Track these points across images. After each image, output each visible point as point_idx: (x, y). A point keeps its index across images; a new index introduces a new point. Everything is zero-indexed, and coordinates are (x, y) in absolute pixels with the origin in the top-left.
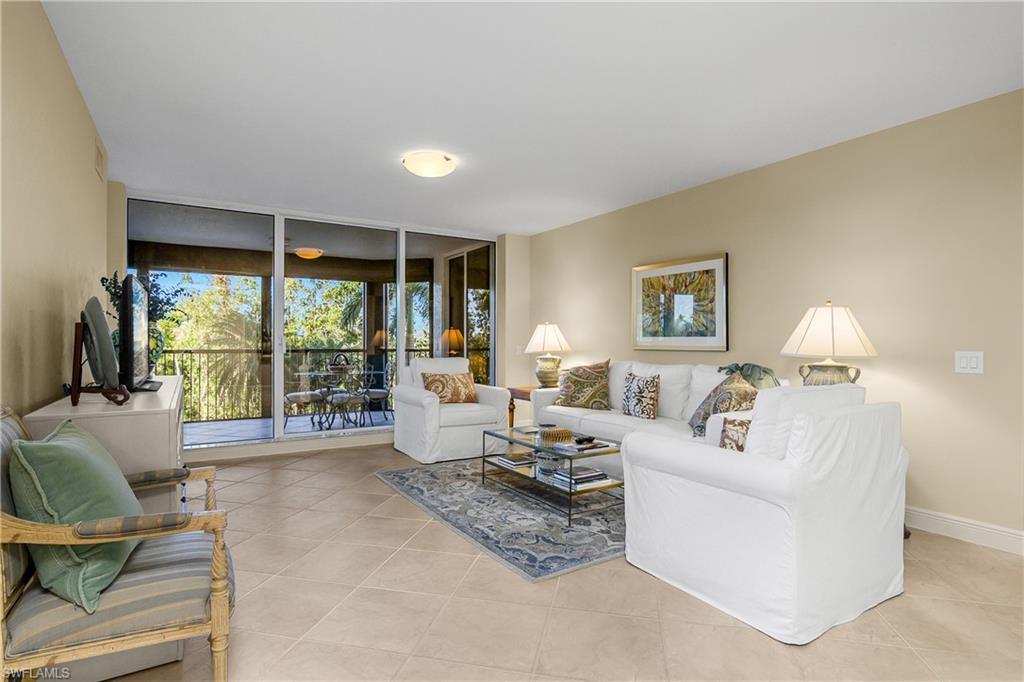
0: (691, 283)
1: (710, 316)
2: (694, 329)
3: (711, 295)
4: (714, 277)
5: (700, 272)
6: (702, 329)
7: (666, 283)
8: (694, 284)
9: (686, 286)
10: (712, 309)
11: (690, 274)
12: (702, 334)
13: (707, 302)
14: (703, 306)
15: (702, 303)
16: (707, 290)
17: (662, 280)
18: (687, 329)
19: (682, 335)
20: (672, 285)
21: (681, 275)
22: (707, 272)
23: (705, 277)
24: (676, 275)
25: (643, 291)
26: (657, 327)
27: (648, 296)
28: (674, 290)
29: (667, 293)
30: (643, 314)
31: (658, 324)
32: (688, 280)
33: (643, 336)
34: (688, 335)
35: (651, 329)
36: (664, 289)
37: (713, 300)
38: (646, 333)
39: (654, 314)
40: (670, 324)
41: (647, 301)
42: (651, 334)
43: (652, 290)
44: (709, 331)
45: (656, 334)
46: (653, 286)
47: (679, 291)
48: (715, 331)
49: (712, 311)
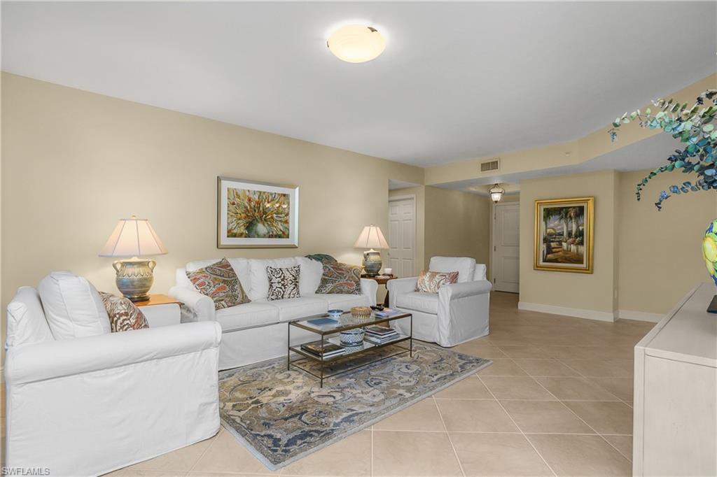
0: (272, 201)
1: (286, 225)
2: (275, 233)
3: (287, 211)
4: (289, 199)
5: (279, 194)
6: (280, 233)
7: (251, 196)
8: (275, 202)
9: (268, 202)
10: (287, 220)
11: (272, 194)
12: (280, 237)
13: (283, 215)
14: (281, 217)
17: (247, 193)
18: (269, 232)
19: (264, 236)
20: (257, 199)
21: (265, 193)
22: (284, 195)
23: (282, 198)
24: (260, 192)
25: (228, 198)
26: (242, 230)
27: (234, 204)
28: (258, 203)
29: (253, 204)
30: (228, 218)
31: (243, 227)
32: (270, 198)
33: (228, 237)
34: (269, 237)
35: (235, 231)
36: (250, 200)
37: (287, 215)
38: (231, 234)
39: (240, 219)
40: (254, 228)
41: (232, 208)
42: (235, 236)
43: (237, 199)
44: (285, 235)
45: (241, 235)
46: (238, 196)
47: (263, 204)
48: (289, 235)
49: (286, 222)
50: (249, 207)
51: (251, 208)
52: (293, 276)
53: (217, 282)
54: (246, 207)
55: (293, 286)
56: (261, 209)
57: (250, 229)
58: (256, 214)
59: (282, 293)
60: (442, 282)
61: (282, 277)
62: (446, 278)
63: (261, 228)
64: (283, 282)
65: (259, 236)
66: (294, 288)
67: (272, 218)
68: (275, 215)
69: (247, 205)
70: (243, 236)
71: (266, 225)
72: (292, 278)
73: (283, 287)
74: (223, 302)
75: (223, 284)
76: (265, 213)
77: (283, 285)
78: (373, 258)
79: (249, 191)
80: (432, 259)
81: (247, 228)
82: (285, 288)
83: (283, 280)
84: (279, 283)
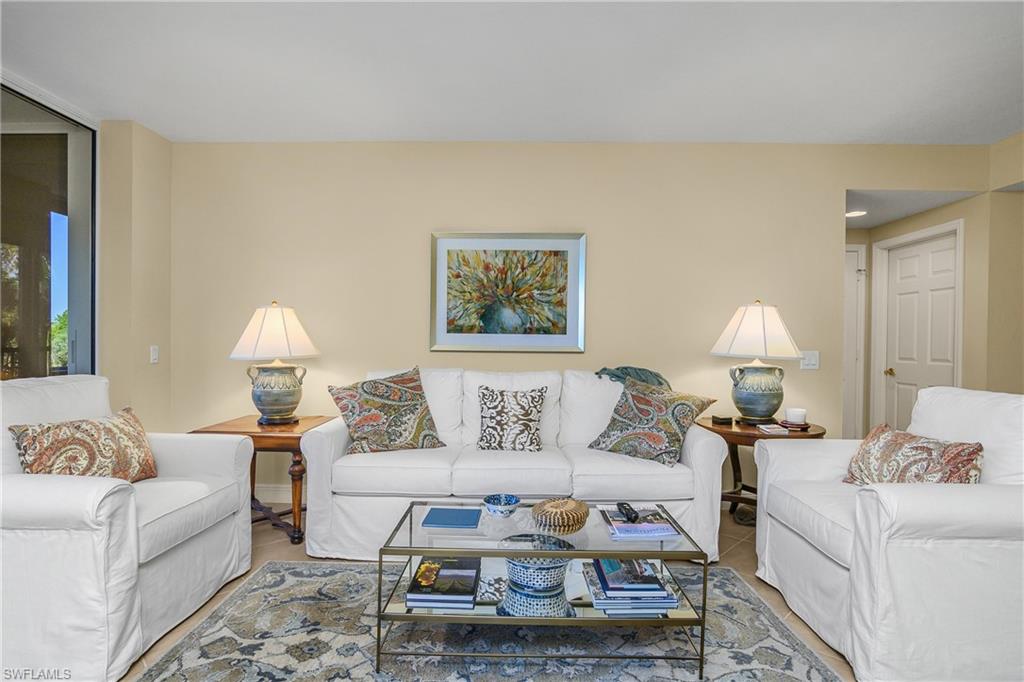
0: (530, 265)
1: (559, 309)
2: (536, 324)
3: (561, 282)
4: (566, 260)
5: (545, 253)
6: (546, 324)
7: (489, 260)
8: (537, 267)
9: (523, 269)
10: (562, 300)
11: (529, 254)
12: (546, 331)
13: (554, 291)
14: (549, 295)
15: (548, 292)
16: (555, 277)
17: (483, 256)
18: (523, 324)
19: (515, 331)
20: (501, 265)
21: (515, 252)
22: (556, 253)
23: (552, 259)
24: (507, 252)
25: (449, 268)
26: (474, 320)
27: (458, 276)
28: (503, 271)
29: (492, 274)
30: (449, 300)
31: (475, 316)
32: (527, 261)
33: (448, 332)
34: (525, 332)
35: (461, 322)
36: (487, 268)
37: (563, 289)
38: (454, 328)
39: (469, 302)
40: (496, 317)
41: (455, 283)
42: (460, 330)
43: (465, 268)
44: (557, 327)
45: (471, 329)
46: (467, 263)
47: (512, 273)
48: (565, 328)
49: (561, 303)
50: (485, 281)
51: (489, 280)
52: (523, 408)
53: (366, 407)
54: (481, 281)
55: (518, 428)
56: (509, 282)
57: (488, 321)
58: (500, 291)
59: (498, 438)
60: (914, 469)
61: (499, 408)
62: (929, 459)
63: (508, 316)
64: (499, 418)
65: (504, 331)
66: (522, 432)
67: (531, 297)
68: (536, 292)
69: (482, 276)
70: (476, 330)
71: (519, 311)
72: (519, 411)
73: (499, 428)
74: (364, 442)
75: (376, 412)
76: (516, 288)
77: (498, 423)
78: (755, 382)
79: (485, 251)
80: (925, 395)
81: (483, 317)
82: (502, 430)
83: (499, 413)
84: (492, 418)
